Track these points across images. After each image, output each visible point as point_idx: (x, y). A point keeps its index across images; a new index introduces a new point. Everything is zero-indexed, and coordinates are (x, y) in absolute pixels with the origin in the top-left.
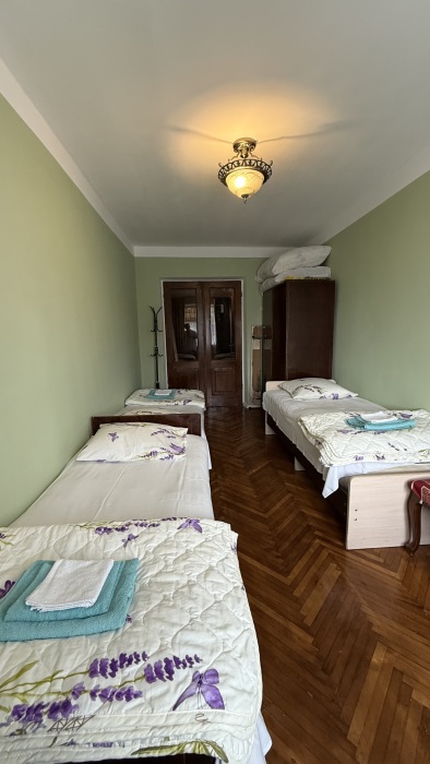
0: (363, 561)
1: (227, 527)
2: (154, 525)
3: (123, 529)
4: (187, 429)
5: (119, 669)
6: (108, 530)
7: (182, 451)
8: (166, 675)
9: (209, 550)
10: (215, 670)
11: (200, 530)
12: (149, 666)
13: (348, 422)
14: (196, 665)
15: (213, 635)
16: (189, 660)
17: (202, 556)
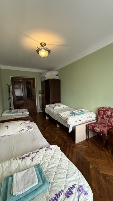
0: (80, 145)
1: (56, 146)
2: (38, 152)
3: (29, 156)
4: (29, 121)
5: (58, 199)
6: (24, 158)
7: (31, 128)
8: (71, 193)
9: (57, 154)
10: (80, 185)
11: (51, 149)
12: (65, 193)
13: (70, 113)
14: (76, 186)
15: (74, 176)
16: (73, 186)
17: (56, 156)
